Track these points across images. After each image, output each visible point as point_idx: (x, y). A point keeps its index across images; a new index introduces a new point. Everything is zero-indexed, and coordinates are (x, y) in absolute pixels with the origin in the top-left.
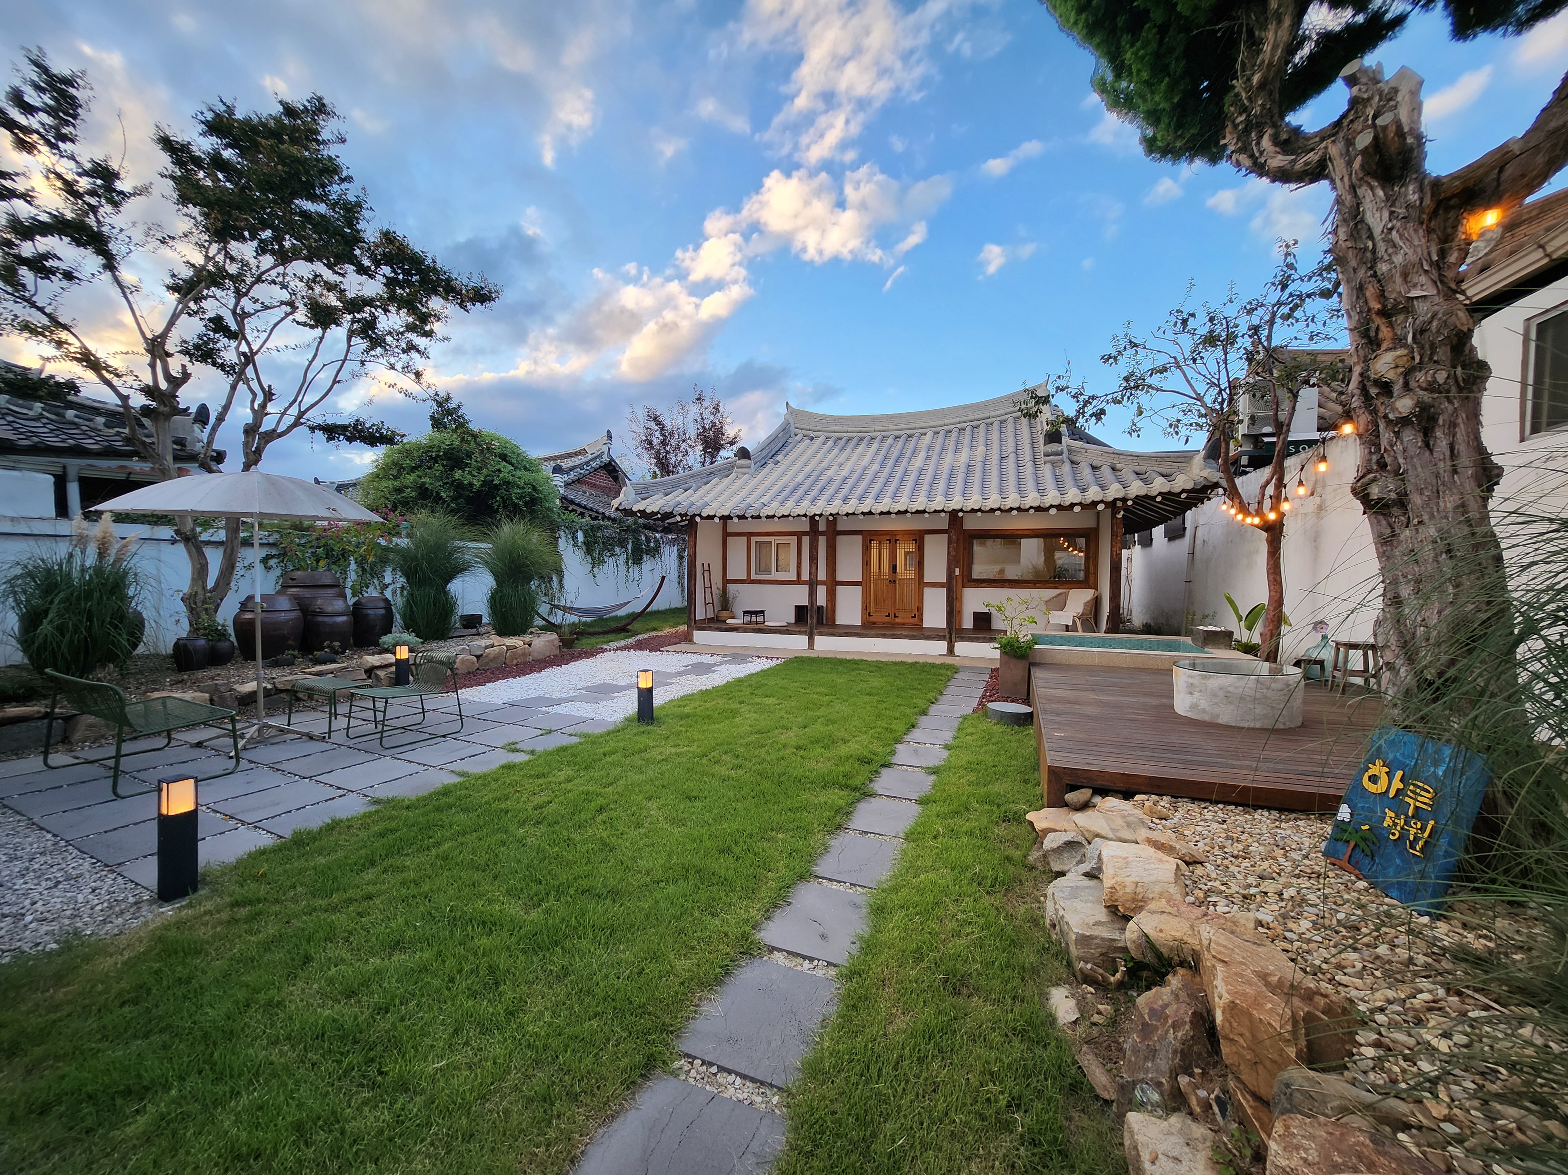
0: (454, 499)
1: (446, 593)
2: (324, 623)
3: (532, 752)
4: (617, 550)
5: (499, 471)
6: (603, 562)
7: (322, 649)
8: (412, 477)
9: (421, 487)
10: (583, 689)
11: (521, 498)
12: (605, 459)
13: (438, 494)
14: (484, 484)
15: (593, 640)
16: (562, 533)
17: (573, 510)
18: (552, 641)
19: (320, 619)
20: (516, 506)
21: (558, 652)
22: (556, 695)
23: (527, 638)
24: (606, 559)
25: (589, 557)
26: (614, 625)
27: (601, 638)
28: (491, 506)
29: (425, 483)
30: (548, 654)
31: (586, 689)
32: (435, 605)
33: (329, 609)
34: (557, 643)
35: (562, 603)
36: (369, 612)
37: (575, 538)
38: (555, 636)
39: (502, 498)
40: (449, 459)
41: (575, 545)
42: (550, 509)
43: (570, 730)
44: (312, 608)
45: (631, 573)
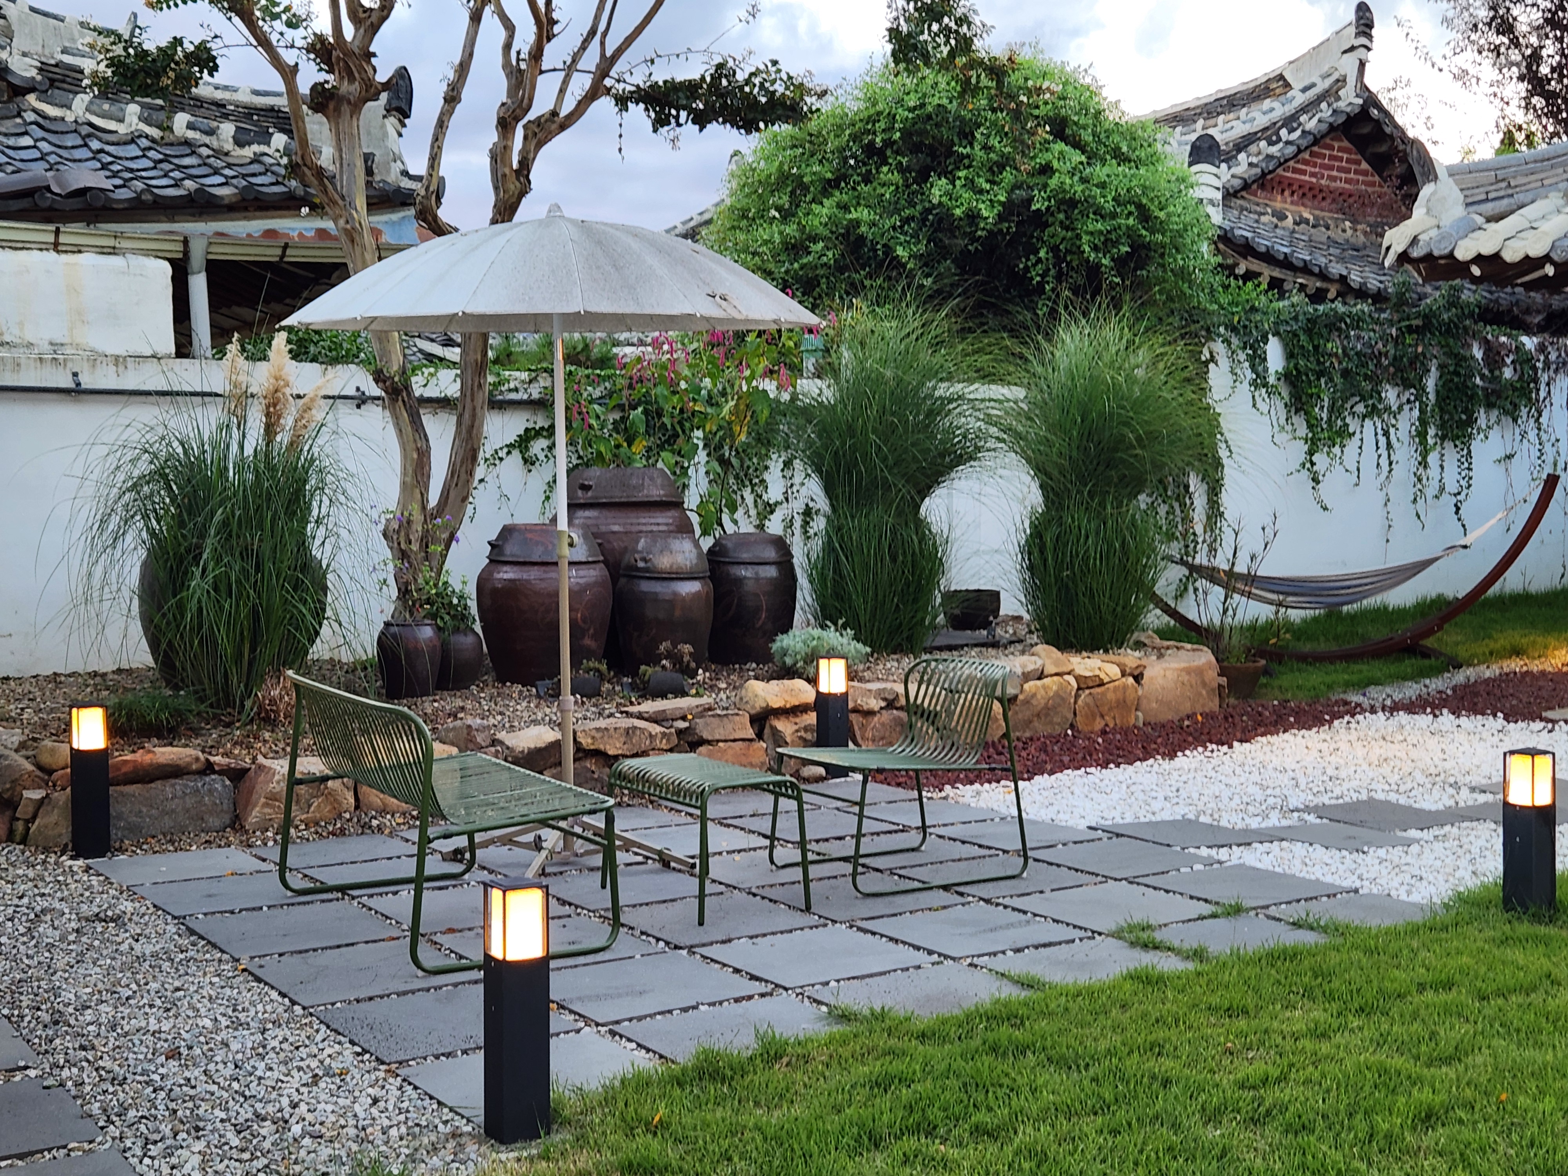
0: (927, 262)
1: (921, 526)
2: (655, 598)
3: (1198, 955)
4: (1390, 394)
5: (1046, 170)
6: (1344, 433)
7: (654, 660)
8: (825, 210)
9: (846, 236)
10: (1307, 809)
11: (1107, 243)
12: (1349, 99)
13: (888, 249)
14: (1008, 210)
15: (1315, 677)
16: (1219, 347)
17: (1249, 276)
18: (1199, 671)
19: (646, 586)
20: (1094, 270)
21: (1213, 705)
22: (1230, 820)
23: (1131, 657)
24: (1353, 425)
25: (1300, 422)
26: (1378, 633)
27: (1339, 673)
28: (1023, 278)
29: (857, 223)
30: (1187, 708)
31: (1320, 811)
32: (894, 559)
33: (664, 562)
34: (1213, 677)
35: (1221, 562)
36: (745, 572)
37: (1257, 360)
38: (1205, 657)
39: (1054, 249)
40: (916, 149)
41: (1260, 381)
42: (1183, 274)
43: (1297, 911)
44: (628, 559)
45: (1434, 471)
